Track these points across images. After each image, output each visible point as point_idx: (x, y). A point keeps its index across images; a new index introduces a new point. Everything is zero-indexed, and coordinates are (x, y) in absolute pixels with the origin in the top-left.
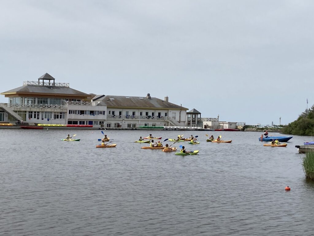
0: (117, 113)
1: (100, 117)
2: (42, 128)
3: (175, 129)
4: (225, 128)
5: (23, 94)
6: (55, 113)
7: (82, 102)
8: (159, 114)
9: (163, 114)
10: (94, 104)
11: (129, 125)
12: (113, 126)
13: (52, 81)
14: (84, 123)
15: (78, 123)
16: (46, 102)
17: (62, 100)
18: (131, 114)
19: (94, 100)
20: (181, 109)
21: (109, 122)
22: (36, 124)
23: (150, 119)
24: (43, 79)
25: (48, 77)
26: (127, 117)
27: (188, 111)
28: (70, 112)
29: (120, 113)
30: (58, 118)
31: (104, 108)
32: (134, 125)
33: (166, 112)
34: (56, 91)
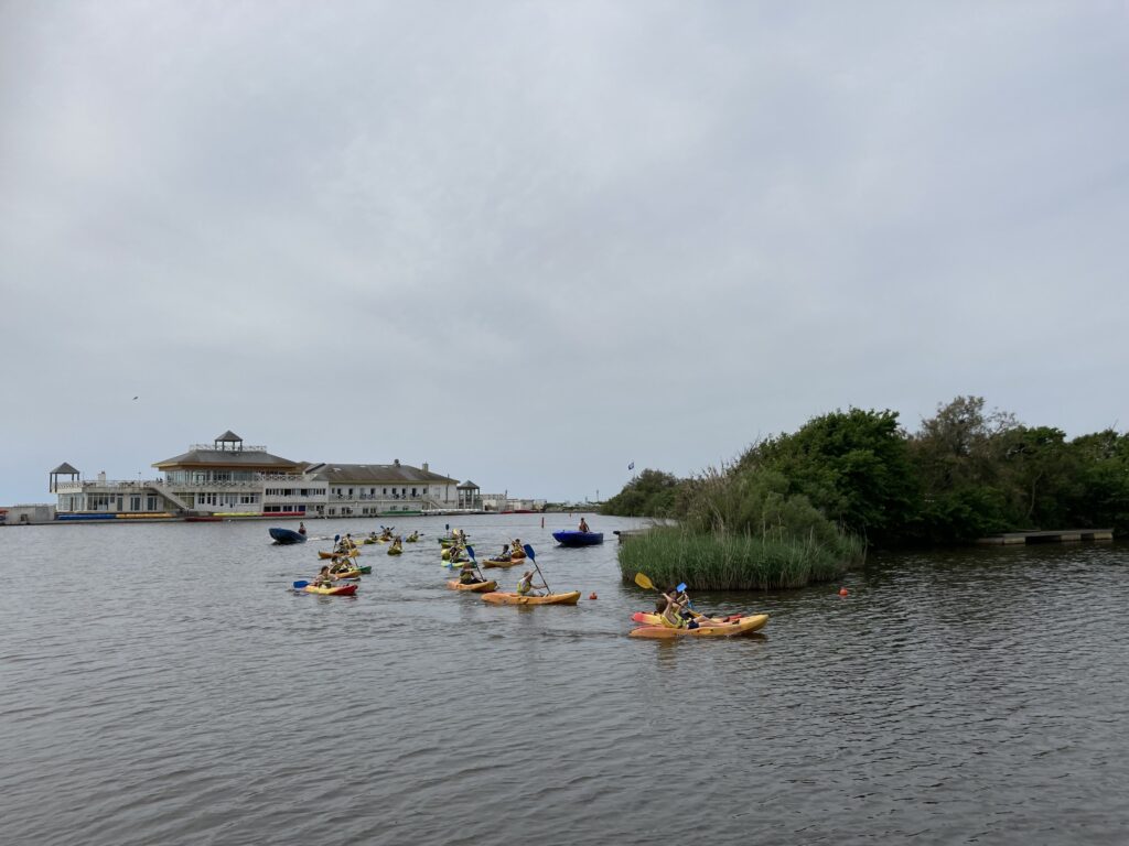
0: (345, 492)
1: (318, 499)
2: (220, 520)
3: (440, 514)
4: (516, 509)
5: (189, 464)
6: (242, 494)
7: (287, 475)
8: (414, 490)
9: (420, 491)
10: (307, 477)
11: (365, 511)
12: (338, 512)
13: (237, 444)
14: (290, 509)
15: (282, 509)
16: (229, 478)
17: (254, 474)
18: (368, 492)
19: (307, 472)
20: (448, 481)
21: (333, 506)
22: (211, 514)
23: (400, 499)
24: (224, 440)
25: (231, 437)
26: (363, 496)
27: (458, 485)
28: (268, 492)
29: (351, 491)
30: (247, 502)
31: (324, 485)
32: (374, 510)
33: (425, 486)
34: (243, 460)
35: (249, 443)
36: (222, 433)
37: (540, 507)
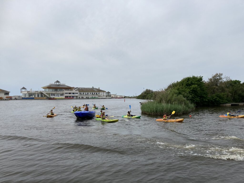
1: (76, 95)
2: (56, 99)
3: (102, 98)
4: (118, 97)
5: (49, 87)
6: (60, 94)
7: (70, 90)
8: (97, 93)
10: (74, 90)
11: (86, 97)
12: (81, 98)
13: (59, 83)
14: (70, 97)
15: (69, 97)
16: (57, 90)
17: (63, 89)
18: (87, 93)
19: (74, 89)
20: (104, 91)
21: (79, 96)
22: (54, 98)
23: (94, 95)
24: (56, 82)
25: (58, 82)
27: (106, 92)
28: (66, 93)
29: (83, 93)
30: (61, 95)
31: (78, 92)
32: (88, 97)
33: (99, 92)
34: (60, 87)
35: (62, 83)
36: (56, 81)
37: (123, 97)
